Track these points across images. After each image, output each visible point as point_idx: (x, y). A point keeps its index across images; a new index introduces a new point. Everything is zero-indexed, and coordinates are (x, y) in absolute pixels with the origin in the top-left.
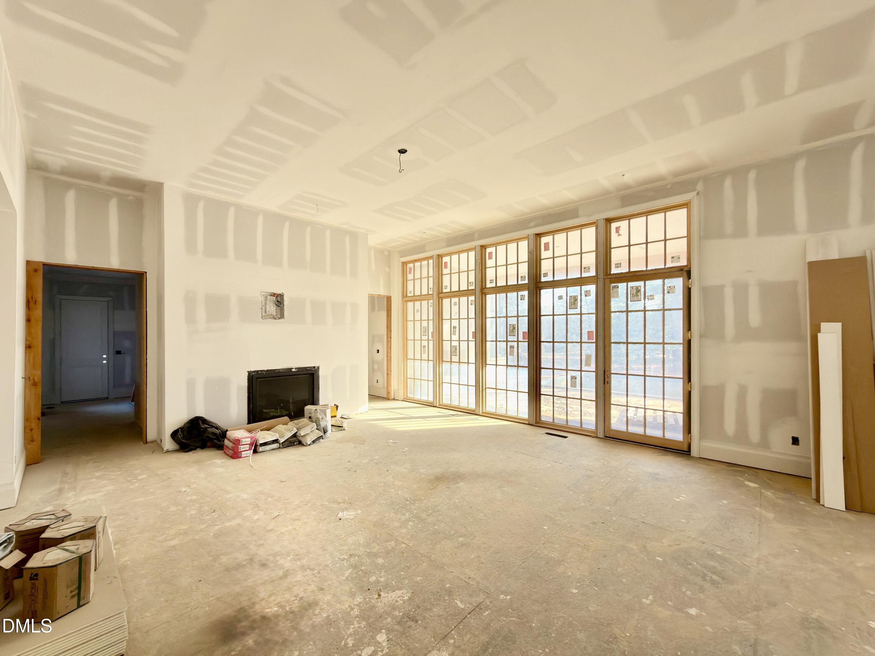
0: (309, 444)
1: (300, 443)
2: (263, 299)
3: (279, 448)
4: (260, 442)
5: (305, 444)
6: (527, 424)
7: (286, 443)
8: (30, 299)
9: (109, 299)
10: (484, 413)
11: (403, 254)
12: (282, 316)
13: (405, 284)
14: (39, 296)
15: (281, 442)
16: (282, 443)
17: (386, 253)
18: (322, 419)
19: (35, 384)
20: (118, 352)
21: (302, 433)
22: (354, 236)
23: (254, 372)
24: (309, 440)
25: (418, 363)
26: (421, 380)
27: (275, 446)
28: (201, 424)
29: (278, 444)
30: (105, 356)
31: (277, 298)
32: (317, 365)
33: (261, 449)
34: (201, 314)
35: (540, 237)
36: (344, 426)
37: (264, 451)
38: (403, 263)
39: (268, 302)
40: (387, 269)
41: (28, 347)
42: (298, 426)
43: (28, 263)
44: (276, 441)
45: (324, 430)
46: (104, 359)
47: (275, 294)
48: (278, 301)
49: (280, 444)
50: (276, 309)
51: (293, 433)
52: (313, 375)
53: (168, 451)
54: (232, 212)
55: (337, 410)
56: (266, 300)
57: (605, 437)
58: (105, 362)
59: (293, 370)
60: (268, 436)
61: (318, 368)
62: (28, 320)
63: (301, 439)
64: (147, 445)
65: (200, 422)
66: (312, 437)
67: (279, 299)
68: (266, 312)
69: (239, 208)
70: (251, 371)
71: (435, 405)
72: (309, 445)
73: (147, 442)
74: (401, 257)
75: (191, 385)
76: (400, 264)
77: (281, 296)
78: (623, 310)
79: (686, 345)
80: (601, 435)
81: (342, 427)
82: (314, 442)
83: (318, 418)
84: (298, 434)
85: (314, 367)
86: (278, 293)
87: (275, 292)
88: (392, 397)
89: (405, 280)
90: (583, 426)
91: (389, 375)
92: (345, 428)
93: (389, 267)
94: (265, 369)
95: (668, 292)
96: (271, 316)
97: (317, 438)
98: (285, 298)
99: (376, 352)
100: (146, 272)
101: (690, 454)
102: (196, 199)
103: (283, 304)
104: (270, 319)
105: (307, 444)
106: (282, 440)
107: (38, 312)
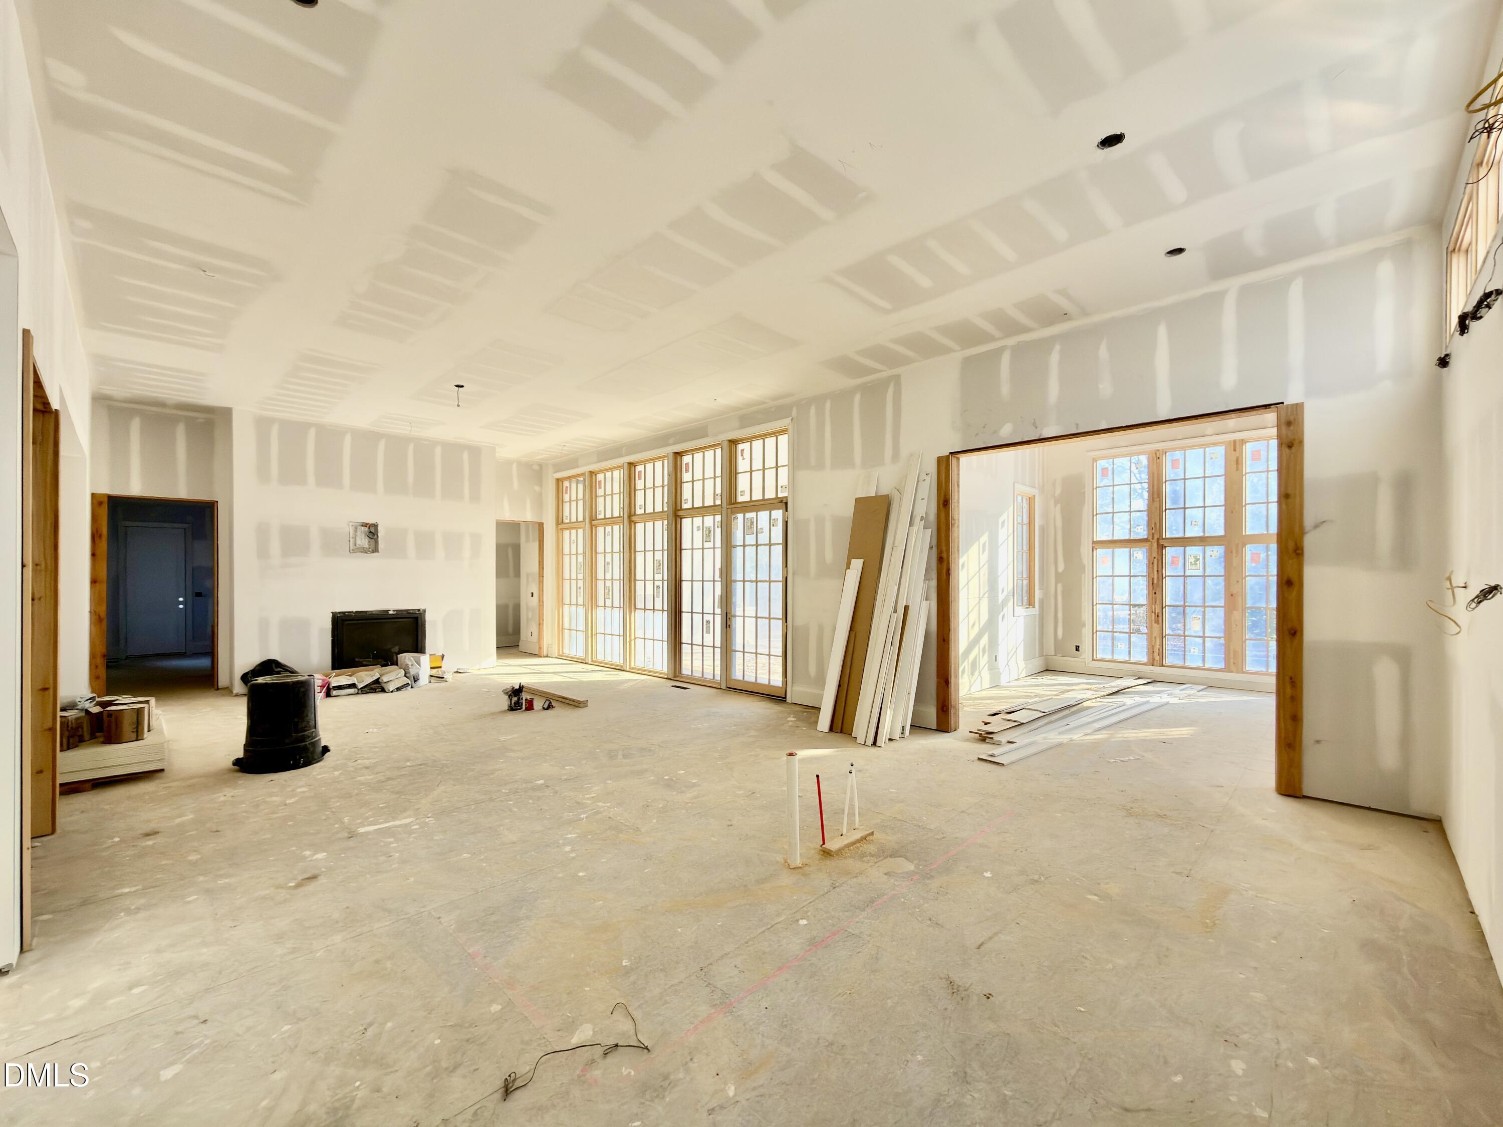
0: (391, 690)
1: (383, 690)
2: (352, 530)
3: (358, 693)
4: (333, 685)
5: (387, 691)
6: (666, 679)
7: (366, 689)
8: (95, 533)
9: (186, 526)
10: (632, 668)
11: (558, 468)
12: (376, 550)
13: (560, 508)
14: (104, 530)
15: (359, 687)
16: (361, 688)
17: (536, 467)
18: (412, 665)
19: (100, 620)
20: (199, 595)
21: (385, 679)
22: (475, 451)
23: (340, 613)
24: (392, 687)
25: (573, 608)
26: (577, 631)
27: (352, 691)
28: (274, 667)
29: (356, 690)
30: (181, 599)
31: (369, 528)
32: (423, 608)
33: (334, 693)
34: (275, 547)
35: (681, 456)
36: (445, 677)
37: (339, 696)
38: (558, 480)
39: (359, 533)
40: (537, 488)
41: (94, 581)
42: (381, 673)
43: (93, 495)
44: (353, 686)
45: (414, 678)
46: (181, 603)
47: (367, 524)
48: (371, 532)
49: (358, 690)
50: (369, 542)
51: (375, 678)
52: (416, 619)
53: (237, 695)
54: (312, 433)
55: (443, 660)
56: (356, 531)
57: (728, 687)
58: (181, 606)
59: (391, 613)
60: (344, 680)
61: (425, 611)
62: (93, 555)
63: (383, 685)
64: (218, 691)
65: (274, 665)
66: (397, 684)
67: (372, 530)
68: (355, 545)
69: (321, 429)
70: (336, 612)
71: (587, 662)
72: (392, 692)
73: (218, 689)
74: (555, 472)
75: (264, 625)
76: (554, 481)
77: (376, 526)
78: (752, 544)
79: (784, 581)
80: (724, 687)
81: (443, 678)
82: (398, 689)
83: (408, 665)
84: (380, 680)
85: (419, 610)
86: (370, 523)
87: (367, 522)
88: (545, 654)
89: (560, 502)
90: (705, 676)
91: (541, 625)
92: (448, 680)
93: (541, 486)
94: (354, 611)
95: (773, 525)
96: (362, 550)
97: (403, 686)
98: (379, 528)
99: (531, 595)
100: (217, 502)
101: (786, 701)
102: (270, 421)
103: (378, 537)
104: (360, 554)
105: (389, 690)
106: (360, 686)
107: (103, 545)
